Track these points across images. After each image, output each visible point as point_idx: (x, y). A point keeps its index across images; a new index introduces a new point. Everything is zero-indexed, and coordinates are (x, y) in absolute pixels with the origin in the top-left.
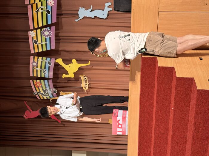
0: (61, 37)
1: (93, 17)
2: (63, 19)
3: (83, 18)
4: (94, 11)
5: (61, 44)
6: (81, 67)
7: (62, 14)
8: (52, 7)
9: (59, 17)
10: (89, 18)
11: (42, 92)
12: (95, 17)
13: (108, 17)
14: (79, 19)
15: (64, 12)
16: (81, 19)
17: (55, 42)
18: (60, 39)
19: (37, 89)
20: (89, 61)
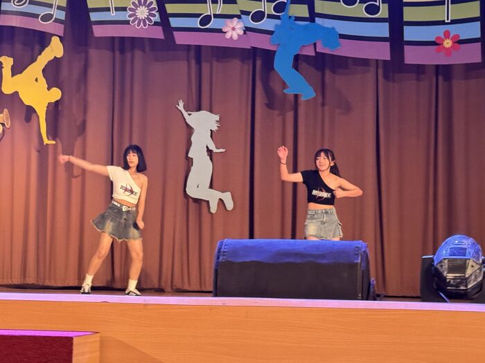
0: (128, 55)
1: (190, 155)
2: (186, 63)
3: (187, 125)
4: (209, 157)
5: (107, 54)
6: (34, 116)
7: (199, 62)
8: (220, 31)
9: (192, 53)
10: (189, 144)
12: (189, 162)
13: (191, 200)
15: (205, 67)
16: (185, 119)
17: (113, 37)
18: (122, 51)
20: (54, 142)
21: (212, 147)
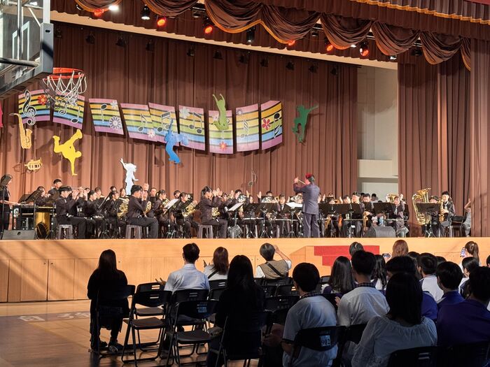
4: (132, 182)
8: (146, 134)
11: (30, 104)
14: (124, 164)
16: (123, 167)
19: (36, 97)
20: (77, 175)
21: (134, 179)
